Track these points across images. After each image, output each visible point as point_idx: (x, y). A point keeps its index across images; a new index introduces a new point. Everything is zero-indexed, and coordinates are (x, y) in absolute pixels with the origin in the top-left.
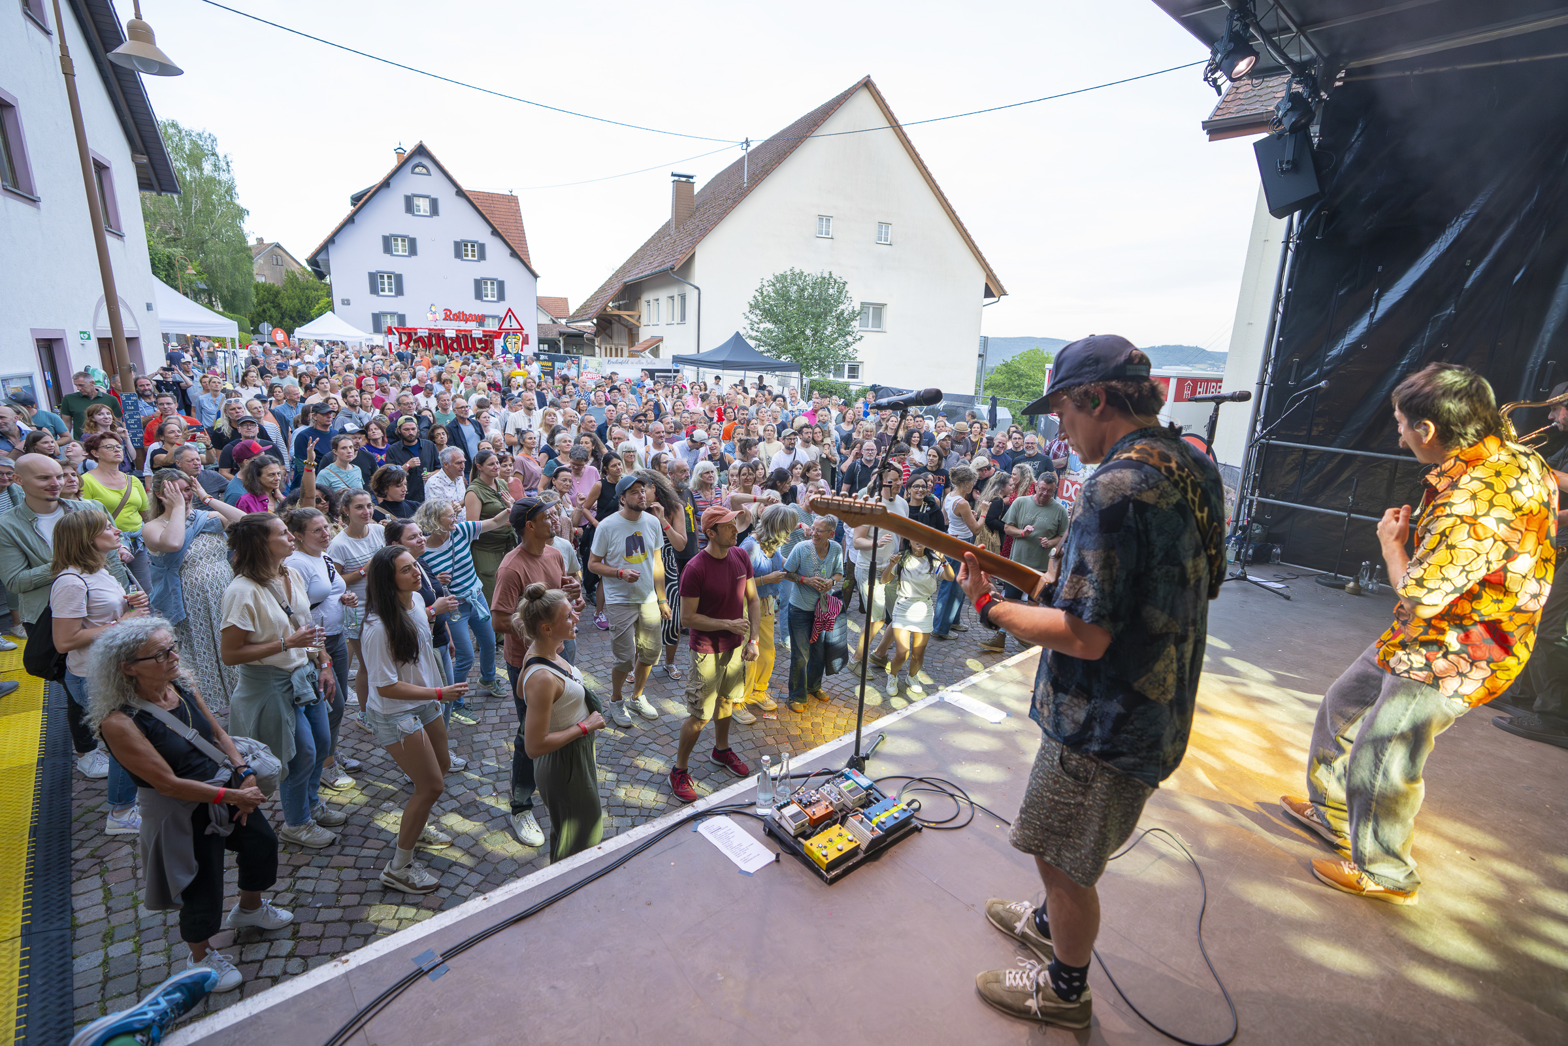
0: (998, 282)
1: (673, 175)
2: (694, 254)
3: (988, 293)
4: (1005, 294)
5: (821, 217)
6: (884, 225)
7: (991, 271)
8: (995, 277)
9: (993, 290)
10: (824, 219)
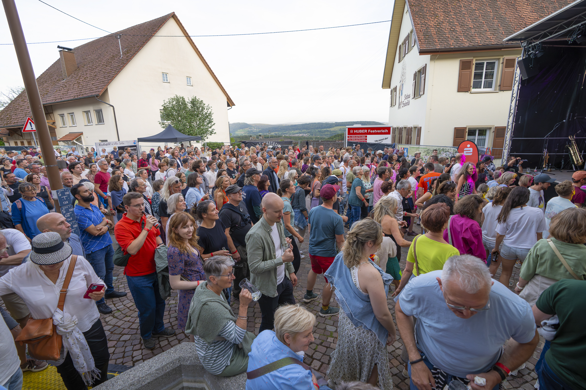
0: (232, 101)
1: (59, 47)
2: (107, 90)
3: (229, 105)
4: (234, 105)
5: (163, 73)
6: (189, 78)
7: (229, 96)
8: (230, 98)
9: (230, 103)
10: (165, 75)
